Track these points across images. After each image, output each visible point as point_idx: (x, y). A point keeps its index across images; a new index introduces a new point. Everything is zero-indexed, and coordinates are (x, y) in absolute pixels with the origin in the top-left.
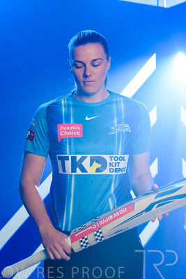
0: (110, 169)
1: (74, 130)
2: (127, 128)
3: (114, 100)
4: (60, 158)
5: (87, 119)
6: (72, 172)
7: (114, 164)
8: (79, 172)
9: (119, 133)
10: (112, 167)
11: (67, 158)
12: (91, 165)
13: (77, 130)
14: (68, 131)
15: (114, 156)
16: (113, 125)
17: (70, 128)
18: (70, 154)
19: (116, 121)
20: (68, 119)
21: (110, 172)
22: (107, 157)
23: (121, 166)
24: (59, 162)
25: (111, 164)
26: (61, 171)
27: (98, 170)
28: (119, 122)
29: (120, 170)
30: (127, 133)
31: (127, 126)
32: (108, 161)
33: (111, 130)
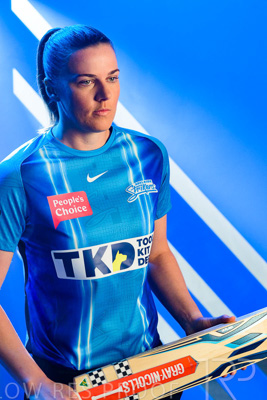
0: (139, 260)
5: (90, 180)
6: (88, 276)
7: (143, 252)
9: (142, 197)
10: (141, 257)
11: (76, 255)
12: (114, 259)
15: (143, 238)
17: (70, 202)
18: (80, 246)
21: (140, 264)
22: (133, 242)
24: (59, 264)
25: (140, 252)
27: (124, 266)
28: (138, 178)
30: (153, 195)
31: (150, 183)
32: (136, 247)
33: (129, 195)
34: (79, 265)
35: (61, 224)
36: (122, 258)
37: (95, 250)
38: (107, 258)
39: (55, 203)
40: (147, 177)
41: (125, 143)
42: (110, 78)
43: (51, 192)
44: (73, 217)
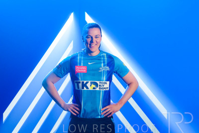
0: (99, 88)
2: (108, 68)
3: (102, 55)
4: (76, 82)
5: (89, 64)
6: (82, 89)
8: (85, 89)
9: (104, 71)
11: (80, 82)
13: (84, 69)
15: (101, 82)
16: (101, 67)
17: (81, 68)
18: (81, 80)
19: (102, 65)
20: (80, 64)
22: (98, 82)
23: (105, 87)
24: (76, 84)
25: (100, 86)
26: (77, 88)
27: (94, 88)
28: (104, 66)
29: (104, 88)
30: (108, 71)
33: (100, 70)
34: (80, 85)
35: (77, 73)
36: (93, 86)
37: (85, 82)
38: (88, 85)
39: (77, 68)
40: (107, 66)
41: (103, 56)
42: (96, 37)
43: (77, 65)
44: (81, 72)
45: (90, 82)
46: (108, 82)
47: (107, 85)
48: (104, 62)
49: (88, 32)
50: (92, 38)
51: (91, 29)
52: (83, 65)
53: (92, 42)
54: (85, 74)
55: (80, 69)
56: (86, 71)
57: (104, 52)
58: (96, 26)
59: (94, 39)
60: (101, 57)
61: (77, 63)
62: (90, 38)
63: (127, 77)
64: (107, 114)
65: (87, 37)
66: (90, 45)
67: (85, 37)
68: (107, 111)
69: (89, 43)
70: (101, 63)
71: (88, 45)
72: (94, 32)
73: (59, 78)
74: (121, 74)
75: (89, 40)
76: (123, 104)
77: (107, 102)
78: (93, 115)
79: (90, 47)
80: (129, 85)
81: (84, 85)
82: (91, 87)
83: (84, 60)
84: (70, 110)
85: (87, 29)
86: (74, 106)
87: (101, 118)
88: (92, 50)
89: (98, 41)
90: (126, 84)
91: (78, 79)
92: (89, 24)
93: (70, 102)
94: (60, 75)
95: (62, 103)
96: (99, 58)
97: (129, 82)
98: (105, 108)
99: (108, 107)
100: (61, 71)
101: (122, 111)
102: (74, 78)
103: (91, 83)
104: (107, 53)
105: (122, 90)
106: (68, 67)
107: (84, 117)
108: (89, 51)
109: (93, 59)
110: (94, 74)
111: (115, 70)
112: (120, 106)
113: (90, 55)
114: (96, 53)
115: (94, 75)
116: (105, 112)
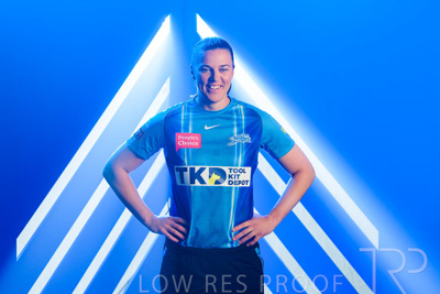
0: (229, 181)
1: (192, 141)
2: (247, 138)
3: (234, 108)
4: (178, 169)
5: (206, 128)
6: (191, 183)
7: (233, 177)
8: (197, 183)
9: (238, 144)
10: (231, 179)
11: (186, 169)
12: (210, 177)
13: (195, 141)
14: (186, 141)
15: (234, 168)
16: (232, 135)
17: (189, 138)
18: (189, 165)
19: (235, 130)
20: (186, 128)
21: (229, 184)
22: (226, 169)
23: (241, 179)
24: (177, 174)
25: (230, 176)
26: (179, 183)
27: (217, 182)
28: (240, 132)
29: (240, 182)
30: (247, 144)
31: (247, 136)
32: (228, 172)
33: (230, 141)
34: (187, 175)
35: (180, 150)
36: (216, 177)
37: (197, 168)
38: (205, 175)
39: (180, 137)
40: (247, 133)
41: (237, 111)
42: (222, 70)
43: (179, 131)
44: (188, 147)
45: (208, 168)
46: (248, 170)
47: (246, 176)
48: (239, 125)
49: (203, 59)
50: (212, 71)
51: (210, 51)
52: (194, 132)
53: (212, 80)
54: (196, 151)
55: (186, 140)
56: (201, 143)
57: (240, 103)
58: (222, 45)
59: (218, 75)
60: (231, 113)
61: (180, 126)
62: (209, 72)
63: (289, 158)
64: (246, 239)
65: (202, 69)
66: (208, 86)
67: (196, 69)
68: (246, 231)
69: (206, 82)
70: (233, 126)
71: (205, 88)
72: (218, 58)
73: (140, 160)
74: (276, 152)
75: (206, 76)
76: (280, 219)
77: (245, 212)
78: (214, 242)
79: (209, 91)
80: (293, 175)
81: (195, 176)
82: (210, 180)
83: (194, 120)
84: (164, 231)
85: (201, 52)
86: (173, 223)
87: (232, 248)
88: (213, 97)
89: (226, 78)
90: (288, 172)
91: (181, 162)
92: (207, 40)
93: (165, 213)
94: (143, 154)
95: (147, 214)
96: (227, 115)
97: (294, 169)
98: (240, 227)
99: (246, 224)
100: (145, 145)
101: (279, 231)
102: (174, 161)
103: (211, 171)
104: (245, 105)
105: (279, 185)
106: (160, 136)
107: (196, 246)
108: (206, 101)
109: (215, 117)
110: (218, 150)
111: (263, 142)
112: (275, 222)
113: (207, 109)
114: (220, 104)
115: (216, 153)
116: (241, 235)
